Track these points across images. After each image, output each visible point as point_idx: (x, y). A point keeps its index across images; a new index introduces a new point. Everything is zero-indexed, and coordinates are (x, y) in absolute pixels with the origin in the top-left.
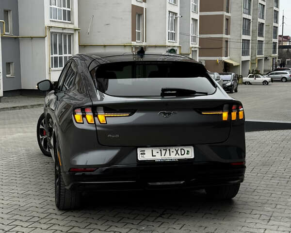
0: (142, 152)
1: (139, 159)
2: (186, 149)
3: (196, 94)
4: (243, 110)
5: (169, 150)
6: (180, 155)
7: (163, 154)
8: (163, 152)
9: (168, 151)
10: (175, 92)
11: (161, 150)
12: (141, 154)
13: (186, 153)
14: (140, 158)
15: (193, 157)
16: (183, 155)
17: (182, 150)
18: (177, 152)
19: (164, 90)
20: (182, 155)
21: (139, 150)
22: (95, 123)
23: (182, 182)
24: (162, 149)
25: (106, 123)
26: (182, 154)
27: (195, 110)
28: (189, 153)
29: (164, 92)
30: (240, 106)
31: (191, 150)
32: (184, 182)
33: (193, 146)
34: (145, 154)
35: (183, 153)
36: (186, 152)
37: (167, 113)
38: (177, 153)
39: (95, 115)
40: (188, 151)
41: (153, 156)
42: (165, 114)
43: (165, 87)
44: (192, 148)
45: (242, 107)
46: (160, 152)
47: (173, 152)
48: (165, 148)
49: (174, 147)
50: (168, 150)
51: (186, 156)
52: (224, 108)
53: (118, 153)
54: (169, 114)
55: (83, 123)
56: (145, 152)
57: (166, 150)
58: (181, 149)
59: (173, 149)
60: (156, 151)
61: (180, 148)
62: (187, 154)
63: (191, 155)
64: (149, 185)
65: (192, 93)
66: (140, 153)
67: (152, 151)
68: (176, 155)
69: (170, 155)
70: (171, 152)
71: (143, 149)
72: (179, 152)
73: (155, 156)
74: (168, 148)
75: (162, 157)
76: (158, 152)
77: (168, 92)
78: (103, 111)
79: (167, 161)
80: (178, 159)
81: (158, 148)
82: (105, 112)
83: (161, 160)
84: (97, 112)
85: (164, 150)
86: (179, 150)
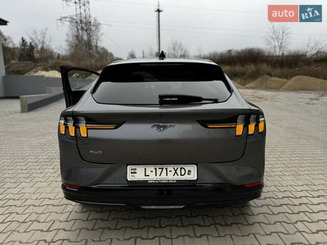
0: (133, 171)
1: (129, 179)
2: (187, 168)
4: (264, 121)
5: (166, 169)
6: (179, 174)
7: (158, 174)
8: (159, 171)
11: (156, 169)
12: (132, 173)
13: (187, 172)
14: (130, 177)
15: (195, 178)
17: (183, 170)
18: (176, 171)
20: (181, 175)
21: (129, 168)
22: (76, 136)
23: (182, 207)
24: (157, 167)
25: (88, 137)
27: (199, 122)
30: (261, 116)
32: (184, 206)
33: (197, 165)
34: (136, 173)
35: (183, 173)
37: (161, 127)
38: (176, 172)
40: (189, 171)
41: (146, 175)
42: (159, 127)
44: (195, 167)
45: (264, 117)
46: (154, 171)
47: (170, 171)
48: (161, 166)
49: (171, 166)
51: (187, 177)
52: (238, 120)
54: (165, 127)
55: (65, 135)
56: (137, 171)
57: (163, 169)
58: (181, 168)
59: (171, 168)
60: (150, 169)
61: (179, 167)
63: (193, 176)
64: (142, 208)
66: (131, 172)
67: (145, 169)
68: (174, 175)
69: (167, 175)
70: (168, 172)
71: (134, 167)
72: (178, 171)
73: (148, 176)
74: (165, 167)
75: (156, 177)
76: (152, 171)
77: (168, 99)
78: (85, 122)
79: (163, 181)
80: (176, 181)
81: (152, 166)
82: (86, 124)
83: (155, 181)
84: (78, 123)
85: (159, 169)
86: (179, 169)
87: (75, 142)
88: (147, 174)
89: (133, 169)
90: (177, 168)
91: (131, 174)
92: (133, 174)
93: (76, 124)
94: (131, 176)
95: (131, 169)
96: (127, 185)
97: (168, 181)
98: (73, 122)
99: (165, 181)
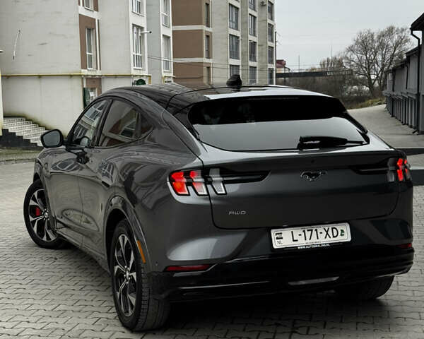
0: (278, 236)
1: (275, 247)
2: (340, 227)
3: (348, 144)
5: (316, 230)
6: (332, 236)
7: (308, 237)
8: (308, 234)
9: (314, 232)
10: (318, 142)
11: (304, 231)
12: (277, 238)
13: (339, 234)
14: (276, 245)
15: (349, 239)
16: (336, 237)
17: (334, 230)
18: (327, 232)
19: (302, 140)
20: (334, 237)
21: (273, 232)
22: (208, 195)
23: (335, 279)
24: (306, 228)
25: (226, 194)
27: (350, 167)
28: (343, 234)
29: (304, 143)
31: (346, 228)
32: (337, 278)
33: (349, 223)
34: (282, 238)
35: (335, 235)
36: (340, 232)
37: (313, 175)
38: (327, 234)
39: (208, 182)
40: (342, 231)
41: (294, 241)
42: (311, 176)
43: (304, 135)
44: (347, 225)
46: (303, 234)
47: (321, 233)
48: (309, 228)
49: (322, 226)
50: (314, 230)
51: (340, 239)
52: (388, 164)
53: (245, 239)
54: (317, 175)
55: (189, 195)
56: (283, 236)
57: (312, 230)
58: (332, 228)
59: (321, 229)
60: (298, 232)
61: (331, 226)
62: (342, 235)
63: (347, 237)
64: (289, 285)
65: (342, 142)
66: (276, 237)
67: (292, 232)
68: (326, 237)
69: (318, 238)
70: (319, 233)
71: (279, 231)
72: (330, 233)
73: (297, 241)
74: (314, 228)
75: (306, 241)
76: (300, 235)
78: (219, 175)
79: (315, 246)
80: (330, 244)
81: (300, 228)
82: (222, 177)
83: (305, 246)
84: (210, 177)
85: (308, 230)
86: (330, 230)
87: (208, 202)
88: (295, 239)
89: (278, 234)
90: (328, 229)
91: (276, 241)
92: (279, 240)
93: (209, 179)
94: (277, 243)
95: (276, 234)
97: (320, 245)
98: (200, 177)
99: (317, 246)
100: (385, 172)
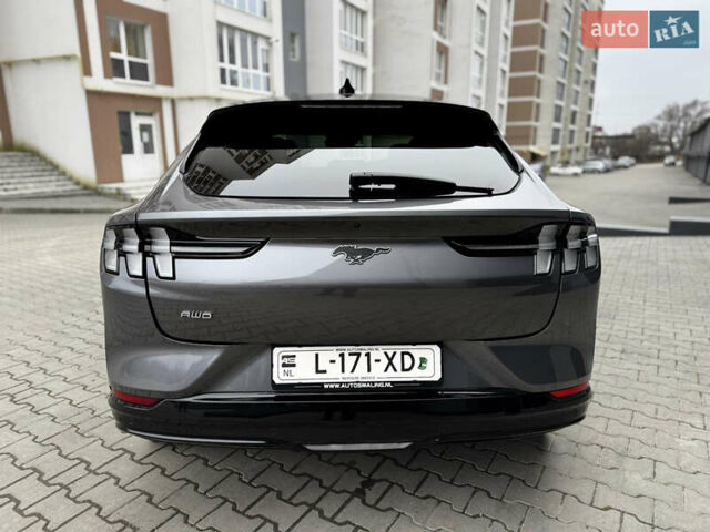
0: (286, 361)
1: (277, 381)
2: (419, 352)
3: (457, 193)
5: (368, 355)
6: (398, 366)
7: (348, 367)
8: (350, 361)
9: (363, 359)
10: (392, 186)
11: (342, 355)
12: (284, 365)
13: (417, 365)
14: (280, 376)
15: (437, 377)
16: (407, 370)
17: (407, 357)
18: (390, 360)
19: (356, 181)
20: (403, 370)
21: (278, 353)
22: (145, 276)
23: (404, 445)
24: (347, 350)
25: (174, 278)
26: (407, 367)
27: (448, 241)
29: (361, 187)
30: (589, 229)
31: (432, 354)
32: (408, 444)
33: (440, 344)
34: (294, 365)
36: (418, 362)
37: (358, 252)
38: (390, 363)
39: (146, 253)
40: (423, 360)
41: (318, 371)
42: (351, 254)
43: (359, 171)
44: (437, 349)
46: (339, 360)
47: (378, 361)
48: (354, 349)
49: (380, 347)
50: (363, 353)
51: (416, 375)
52: (540, 238)
53: (219, 358)
54: (367, 254)
55: (117, 274)
56: (296, 361)
57: (359, 355)
58: (403, 354)
59: (378, 352)
60: (328, 354)
61: (399, 349)
63: (432, 372)
65: (442, 190)
66: (281, 362)
67: (317, 355)
68: (386, 370)
69: (369, 370)
70: (372, 362)
71: (289, 351)
72: (397, 362)
73: (325, 372)
74: (364, 349)
75: (343, 375)
76: (333, 362)
77: (372, 186)
78: (168, 241)
79: (359, 386)
80: (392, 383)
81: (335, 348)
82: (171, 244)
83: (341, 384)
84: (150, 243)
85: (350, 354)
86: (398, 356)
87: (142, 291)
88: (320, 369)
89: (288, 357)
90: (394, 354)
91: (282, 369)
92: (287, 369)
93: (147, 248)
94: (281, 374)
96: (273, 395)
97: (373, 383)
98: (138, 241)
99: (364, 385)
100: (532, 253)
